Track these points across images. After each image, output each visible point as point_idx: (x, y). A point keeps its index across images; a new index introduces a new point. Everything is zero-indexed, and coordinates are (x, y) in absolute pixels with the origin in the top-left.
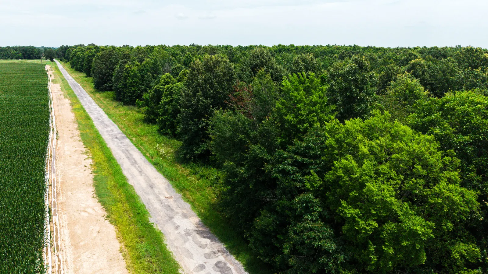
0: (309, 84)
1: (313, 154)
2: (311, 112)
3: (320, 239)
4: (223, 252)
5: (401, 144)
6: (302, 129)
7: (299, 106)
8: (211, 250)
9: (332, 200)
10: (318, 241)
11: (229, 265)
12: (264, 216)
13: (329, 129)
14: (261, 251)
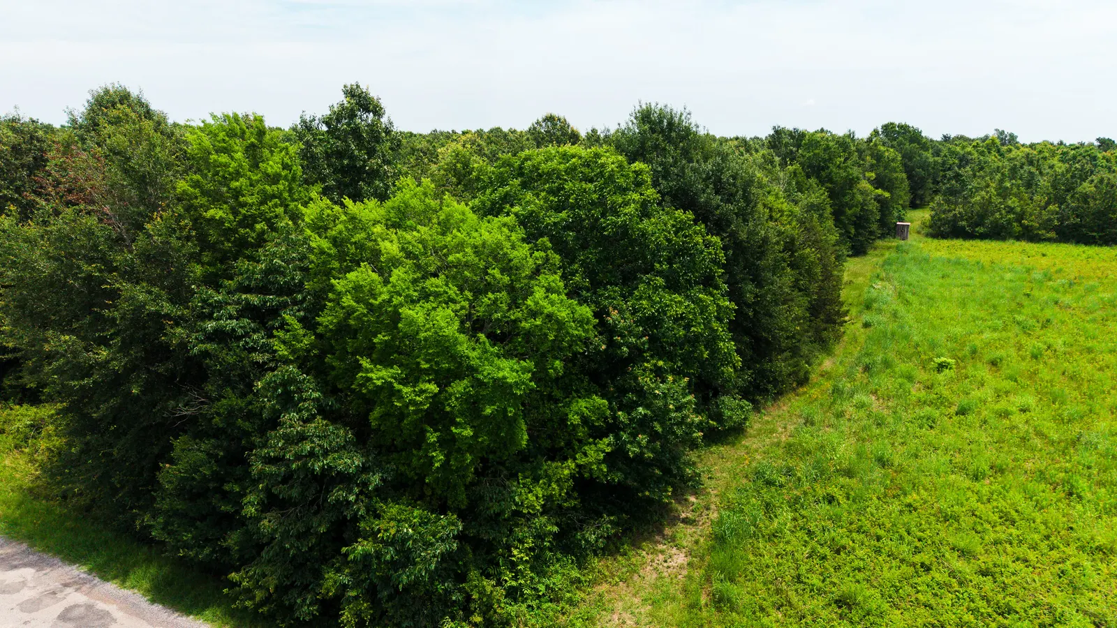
0: (253, 140)
1: (285, 282)
2: (266, 198)
3: (326, 453)
4: (77, 584)
5: (459, 234)
6: (253, 238)
7: (237, 184)
8: (40, 589)
9: (340, 368)
10: (321, 458)
11: (101, 606)
12: (183, 450)
13: (312, 220)
14: (187, 537)
